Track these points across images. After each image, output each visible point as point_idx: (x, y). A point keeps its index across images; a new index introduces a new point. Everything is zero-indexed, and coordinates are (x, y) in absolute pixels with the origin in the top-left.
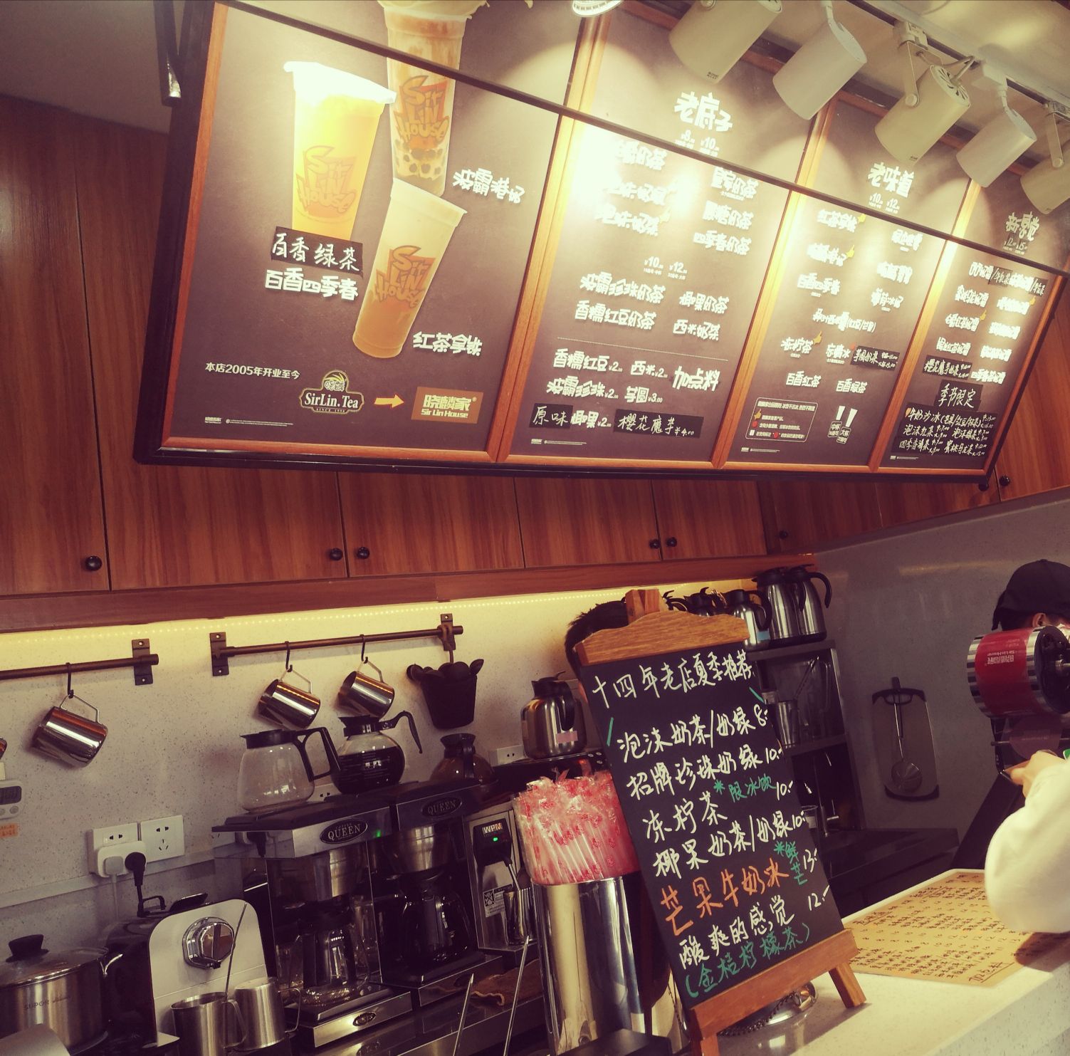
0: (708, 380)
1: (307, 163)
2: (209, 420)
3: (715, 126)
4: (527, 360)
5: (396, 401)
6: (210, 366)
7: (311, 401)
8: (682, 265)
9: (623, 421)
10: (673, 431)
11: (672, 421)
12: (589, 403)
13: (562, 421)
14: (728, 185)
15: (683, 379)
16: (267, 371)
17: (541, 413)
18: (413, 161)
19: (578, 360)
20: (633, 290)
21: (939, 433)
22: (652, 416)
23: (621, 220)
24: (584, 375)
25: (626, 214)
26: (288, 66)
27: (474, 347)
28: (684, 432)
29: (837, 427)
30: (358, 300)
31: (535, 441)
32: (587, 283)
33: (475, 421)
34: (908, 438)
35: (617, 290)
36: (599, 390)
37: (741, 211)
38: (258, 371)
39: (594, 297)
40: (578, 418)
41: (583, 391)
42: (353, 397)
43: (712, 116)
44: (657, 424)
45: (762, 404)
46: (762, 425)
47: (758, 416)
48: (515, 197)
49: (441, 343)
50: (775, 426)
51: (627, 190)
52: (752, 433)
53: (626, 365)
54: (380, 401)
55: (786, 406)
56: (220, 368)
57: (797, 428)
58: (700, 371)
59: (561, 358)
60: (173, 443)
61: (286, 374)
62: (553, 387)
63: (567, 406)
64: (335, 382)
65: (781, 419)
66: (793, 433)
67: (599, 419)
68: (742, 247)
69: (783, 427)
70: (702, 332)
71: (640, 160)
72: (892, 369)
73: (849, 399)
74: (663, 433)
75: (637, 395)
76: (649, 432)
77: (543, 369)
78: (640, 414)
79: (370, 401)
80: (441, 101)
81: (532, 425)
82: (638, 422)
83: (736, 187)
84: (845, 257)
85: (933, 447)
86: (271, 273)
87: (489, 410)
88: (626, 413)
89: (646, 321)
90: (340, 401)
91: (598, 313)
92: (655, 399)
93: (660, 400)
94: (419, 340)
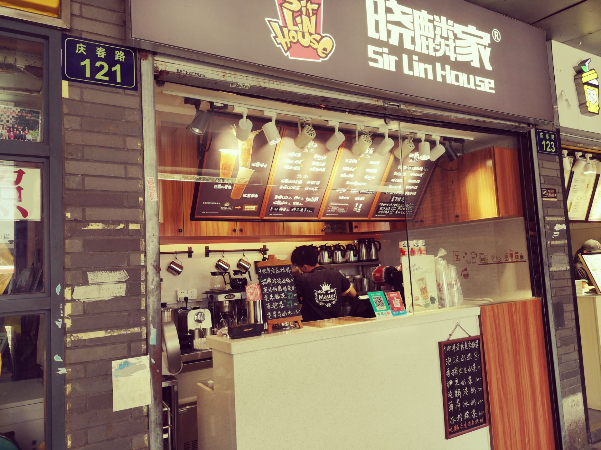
0: (315, 199)
1: (223, 166)
2: (203, 212)
3: (313, 147)
4: (268, 198)
5: (239, 207)
6: (204, 203)
7: (222, 208)
8: (307, 175)
9: (293, 209)
10: (306, 211)
11: (306, 209)
12: (283, 206)
13: (277, 210)
14: (318, 158)
15: (308, 200)
16: (214, 203)
17: (272, 208)
18: (243, 163)
19: (281, 197)
20: (294, 182)
21: (393, 209)
22: (300, 208)
23: (291, 168)
24: (282, 200)
25: (292, 167)
26: (220, 150)
27: (256, 196)
28: (309, 211)
29: (356, 208)
30: (232, 189)
31: (270, 214)
32: (282, 181)
33: (256, 211)
34: (381, 211)
35: (290, 182)
36: (286, 203)
37: (322, 162)
38: (212, 203)
39: (284, 184)
40: (281, 209)
41: (282, 203)
42: (230, 207)
43: (312, 145)
44: (302, 210)
45: (331, 204)
46: (332, 209)
47: (331, 207)
48: (265, 166)
49: (249, 196)
50: (336, 209)
51: (292, 162)
52: (329, 211)
53: (293, 197)
54: (236, 208)
55: (339, 204)
56: (205, 203)
57: (343, 209)
58: (313, 198)
59: (276, 197)
60: (196, 216)
61: (217, 203)
62: (275, 203)
63: (279, 207)
64: (227, 204)
65: (338, 207)
66: (342, 210)
67: (286, 209)
68: (323, 170)
69: (338, 209)
70: (313, 189)
71: (295, 155)
72: (373, 194)
73: (359, 202)
74: (304, 212)
75: (296, 204)
76: (300, 211)
77: (272, 199)
78: (297, 208)
79: (234, 207)
80: (249, 151)
81: (270, 211)
82: (297, 210)
83: (321, 158)
84: (355, 169)
85: (391, 212)
86: (215, 186)
87: (259, 209)
88: (294, 208)
89: (298, 188)
90: (228, 208)
91: (285, 187)
92: (301, 204)
93: (302, 204)
94: (244, 196)
